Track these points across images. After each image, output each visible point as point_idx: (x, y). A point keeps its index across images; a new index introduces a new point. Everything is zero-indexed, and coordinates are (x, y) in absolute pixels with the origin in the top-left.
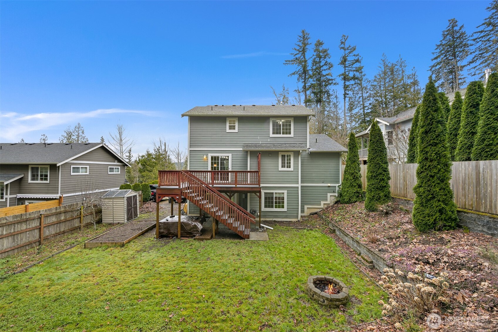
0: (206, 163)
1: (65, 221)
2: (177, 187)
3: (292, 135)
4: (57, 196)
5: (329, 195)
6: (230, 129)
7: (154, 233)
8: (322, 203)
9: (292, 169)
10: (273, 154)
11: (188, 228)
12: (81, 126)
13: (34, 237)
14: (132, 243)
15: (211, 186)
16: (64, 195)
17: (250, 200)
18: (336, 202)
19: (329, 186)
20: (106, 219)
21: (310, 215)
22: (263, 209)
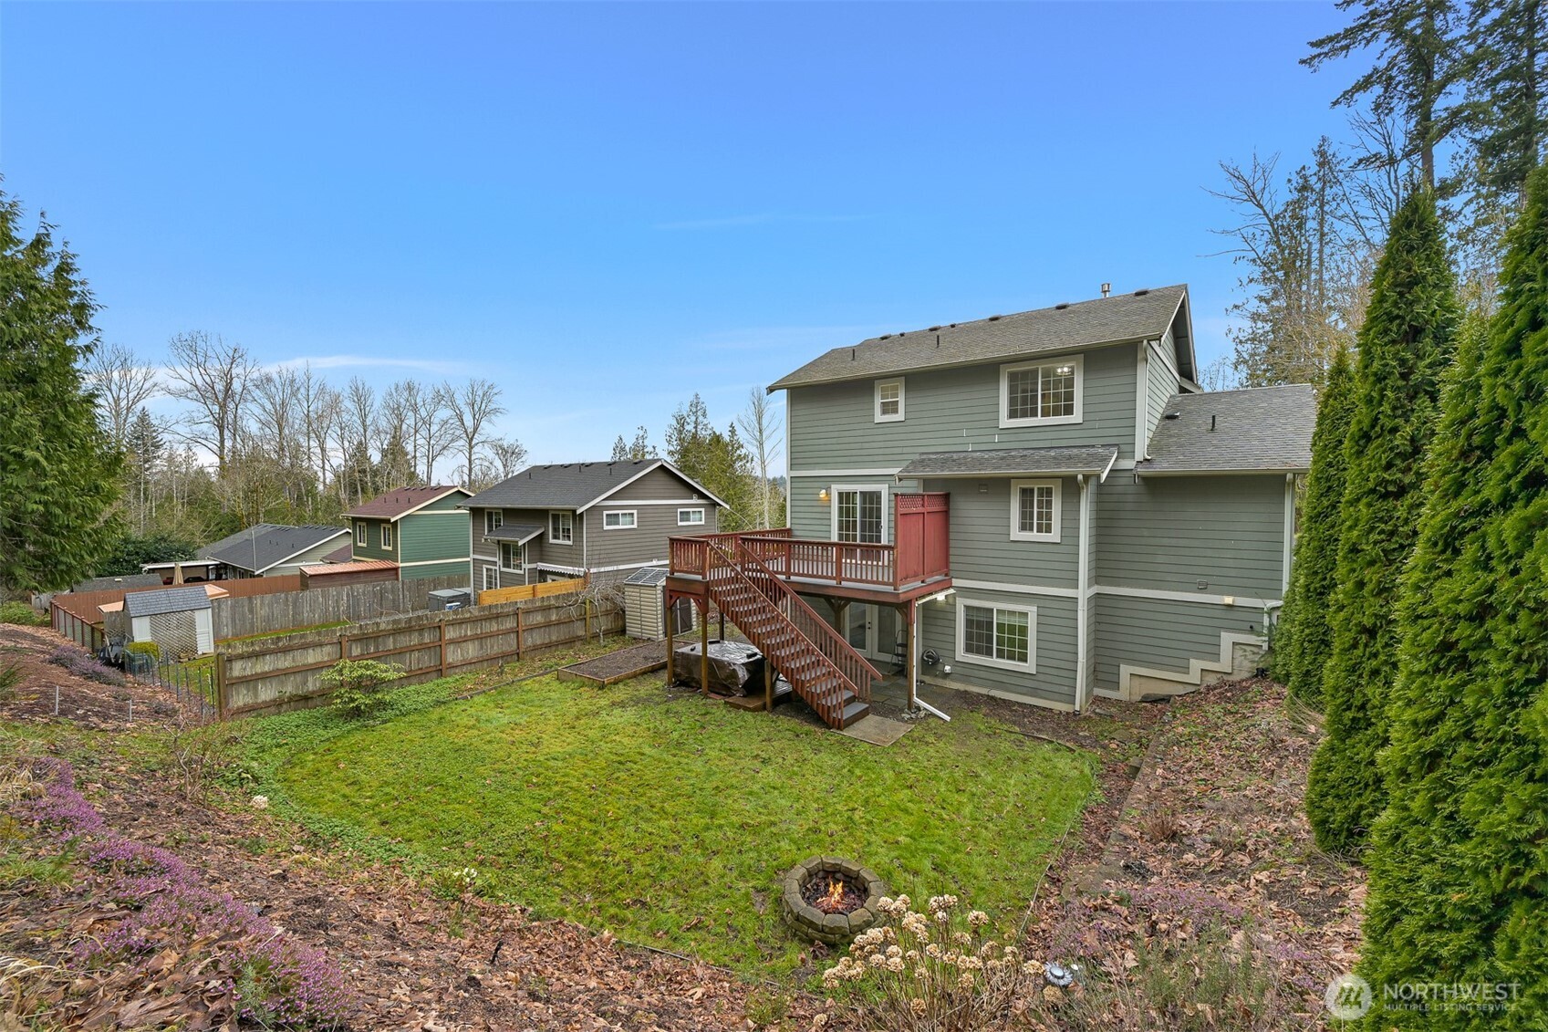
0: (826, 510)
1: (559, 623)
2: (700, 577)
3: (1077, 417)
4: (581, 571)
5: (1227, 639)
6: (884, 412)
7: (665, 676)
8: (1196, 665)
9: (1054, 536)
10: (995, 487)
11: (721, 674)
12: (701, 400)
13: (510, 645)
14: (621, 686)
15: (782, 577)
16: (592, 571)
17: (924, 624)
18: (1261, 674)
19: (1230, 606)
20: (633, 629)
21: (1141, 702)
22: (961, 654)
